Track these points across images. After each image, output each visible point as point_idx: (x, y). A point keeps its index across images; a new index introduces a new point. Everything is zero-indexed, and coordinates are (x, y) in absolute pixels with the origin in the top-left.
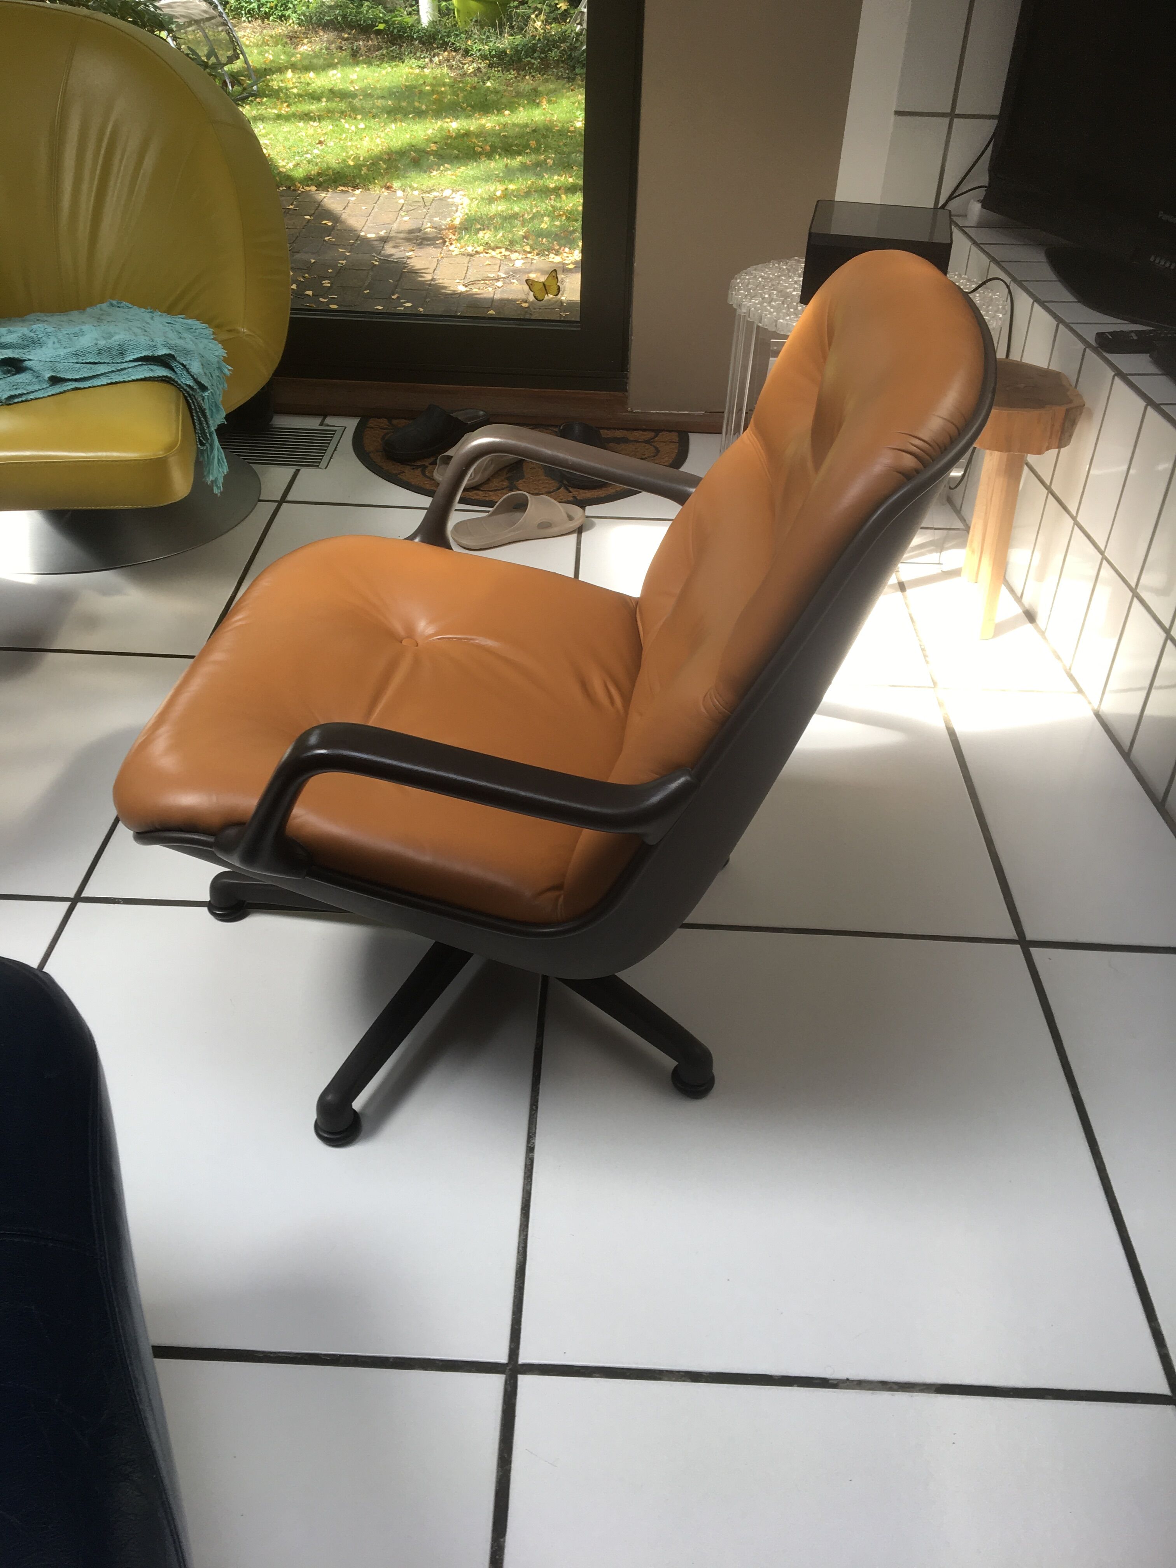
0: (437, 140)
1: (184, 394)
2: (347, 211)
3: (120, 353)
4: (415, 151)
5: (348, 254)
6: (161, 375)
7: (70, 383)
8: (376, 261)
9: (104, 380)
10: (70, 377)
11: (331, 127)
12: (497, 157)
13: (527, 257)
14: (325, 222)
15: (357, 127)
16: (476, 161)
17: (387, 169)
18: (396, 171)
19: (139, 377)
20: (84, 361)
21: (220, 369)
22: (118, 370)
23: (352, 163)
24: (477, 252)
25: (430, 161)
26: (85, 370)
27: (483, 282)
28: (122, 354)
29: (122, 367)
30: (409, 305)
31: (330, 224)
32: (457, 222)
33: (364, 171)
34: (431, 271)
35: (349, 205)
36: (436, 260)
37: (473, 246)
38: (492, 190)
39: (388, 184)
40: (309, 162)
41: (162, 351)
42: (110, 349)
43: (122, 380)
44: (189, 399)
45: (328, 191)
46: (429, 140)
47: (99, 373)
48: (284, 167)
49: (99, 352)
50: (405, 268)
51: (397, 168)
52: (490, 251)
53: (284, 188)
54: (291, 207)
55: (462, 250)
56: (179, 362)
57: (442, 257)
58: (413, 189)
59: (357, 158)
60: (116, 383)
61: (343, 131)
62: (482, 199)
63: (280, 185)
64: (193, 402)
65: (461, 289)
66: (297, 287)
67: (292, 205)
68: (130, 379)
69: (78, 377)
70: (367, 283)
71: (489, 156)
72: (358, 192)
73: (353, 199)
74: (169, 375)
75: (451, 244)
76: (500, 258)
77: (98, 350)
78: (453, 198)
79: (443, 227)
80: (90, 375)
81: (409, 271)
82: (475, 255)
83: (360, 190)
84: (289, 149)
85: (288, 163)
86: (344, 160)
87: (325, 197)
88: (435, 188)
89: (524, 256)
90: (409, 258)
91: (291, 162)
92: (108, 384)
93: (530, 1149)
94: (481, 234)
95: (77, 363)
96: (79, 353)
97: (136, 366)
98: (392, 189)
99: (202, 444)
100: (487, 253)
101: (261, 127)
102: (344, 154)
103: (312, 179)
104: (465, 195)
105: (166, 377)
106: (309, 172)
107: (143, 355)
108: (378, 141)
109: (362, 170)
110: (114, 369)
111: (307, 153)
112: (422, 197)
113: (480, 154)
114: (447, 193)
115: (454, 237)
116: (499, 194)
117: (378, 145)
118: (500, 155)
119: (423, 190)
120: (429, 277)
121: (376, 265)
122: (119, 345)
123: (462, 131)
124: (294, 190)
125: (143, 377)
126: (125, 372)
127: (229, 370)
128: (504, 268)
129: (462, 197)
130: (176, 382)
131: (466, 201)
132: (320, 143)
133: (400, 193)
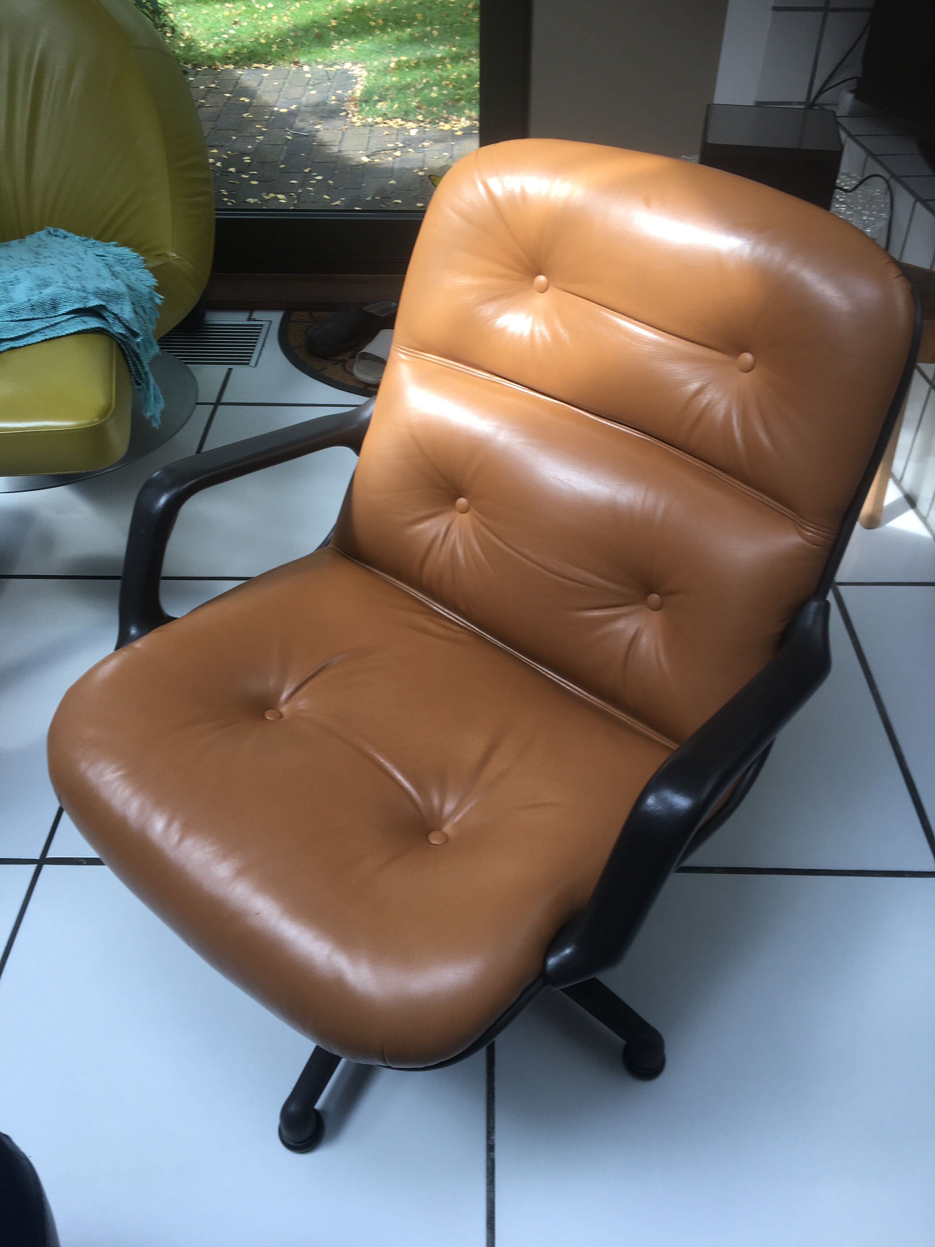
0: (336, 15)
1: (117, 342)
2: (262, 87)
3: (54, 307)
4: (318, 28)
5: (264, 129)
6: (93, 326)
7: (6, 343)
8: (289, 135)
9: (39, 338)
10: (4, 337)
11: (244, 8)
12: (389, 30)
13: (420, 126)
14: (242, 99)
15: (266, 7)
16: (371, 35)
17: (293, 46)
18: (302, 47)
19: (72, 331)
20: (18, 319)
21: (151, 299)
22: (52, 326)
23: (263, 41)
24: (377, 123)
25: (331, 36)
26: (20, 328)
27: (383, 152)
28: (54, 308)
29: (56, 322)
30: (319, 178)
31: (247, 100)
32: (358, 94)
33: (274, 48)
34: (337, 143)
35: (264, 81)
36: (340, 132)
37: (373, 117)
38: (386, 61)
39: (296, 60)
40: (227, 42)
41: (94, 302)
42: (42, 304)
43: (56, 335)
44: (122, 345)
45: (244, 69)
46: (330, 16)
47: (33, 330)
48: (204, 47)
49: (33, 308)
50: (314, 141)
51: (303, 45)
52: (387, 121)
53: (206, 67)
54: (213, 85)
55: (363, 121)
56: (110, 312)
57: (347, 129)
58: (318, 63)
59: (267, 36)
60: (51, 339)
61: (256, 11)
62: (379, 71)
63: (202, 64)
64: (127, 349)
65: (365, 159)
66: (221, 164)
67: (213, 83)
68: (64, 334)
69: (13, 336)
70: (282, 157)
71: (383, 29)
72: (270, 68)
73: (266, 75)
74: (101, 326)
75: (354, 116)
76: (397, 127)
77: (31, 306)
78: (352, 71)
79: (346, 99)
80: (25, 333)
81: (319, 144)
82: (375, 125)
83: (272, 66)
84: (208, 30)
85: (208, 44)
86: (257, 40)
87: (241, 75)
88: (337, 61)
89: (418, 125)
90: (317, 131)
91: (211, 42)
92: (43, 341)
93: (491, 1148)
94: (379, 105)
95: (12, 321)
96: (12, 310)
97: (69, 319)
98: (299, 64)
99: (139, 384)
100: (385, 123)
101: (184, 10)
102: (257, 33)
103: (230, 58)
104: (362, 68)
105: (99, 328)
106: (227, 51)
107: (74, 308)
108: (285, 19)
109: (273, 48)
110: (47, 325)
111: (224, 34)
112: (327, 72)
113: (374, 27)
114: (348, 66)
115: (356, 110)
116: (392, 65)
117: (285, 23)
118: (392, 28)
119: (326, 64)
120: (335, 149)
121: (289, 140)
122: (52, 299)
123: (358, 7)
124: (215, 69)
125: (76, 330)
126: (58, 326)
127: (161, 299)
128: (401, 137)
129: (361, 69)
130: (109, 332)
131: (365, 73)
132: (235, 23)
133: (306, 68)
